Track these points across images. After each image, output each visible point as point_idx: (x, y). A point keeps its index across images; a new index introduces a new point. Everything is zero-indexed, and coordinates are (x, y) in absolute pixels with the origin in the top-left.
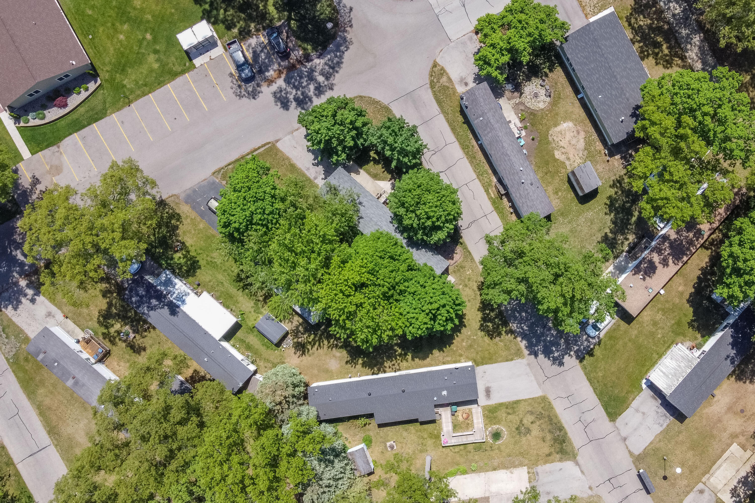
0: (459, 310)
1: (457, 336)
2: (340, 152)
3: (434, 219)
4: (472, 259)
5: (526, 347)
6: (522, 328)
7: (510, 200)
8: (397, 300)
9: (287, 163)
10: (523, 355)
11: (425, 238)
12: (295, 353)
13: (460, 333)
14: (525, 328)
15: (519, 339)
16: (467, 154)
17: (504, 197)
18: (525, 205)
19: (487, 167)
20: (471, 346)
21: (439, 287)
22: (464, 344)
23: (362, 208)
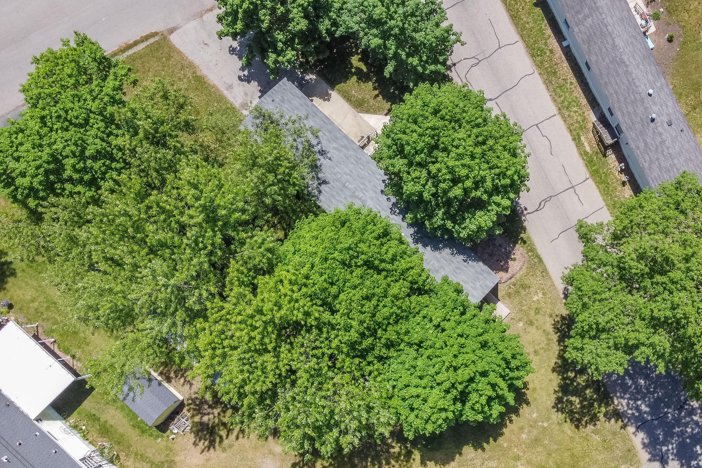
0: (518, 378)
1: (511, 421)
2: (280, 45)
3: (469, 184)
4: (545, 272)
5: (645, 446)
6: (638, 409)
7: (621, 158)
8: (381, 359)
9: (189, 75)
10: (639, 461)
11: (449, 224)
12: (195, 444)
13: (518, 415)
14: (644, 408)
15: (631, 429)
16: (539, 65)
17: (610, 152)
18: (655, 166)
19: (578, 93)
20: (536, 441)
21: (473, 332)
22: (524, 436)
23: (323, 161)
